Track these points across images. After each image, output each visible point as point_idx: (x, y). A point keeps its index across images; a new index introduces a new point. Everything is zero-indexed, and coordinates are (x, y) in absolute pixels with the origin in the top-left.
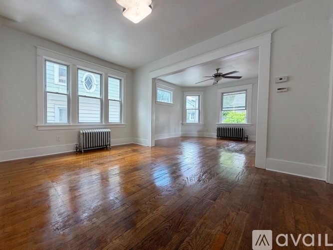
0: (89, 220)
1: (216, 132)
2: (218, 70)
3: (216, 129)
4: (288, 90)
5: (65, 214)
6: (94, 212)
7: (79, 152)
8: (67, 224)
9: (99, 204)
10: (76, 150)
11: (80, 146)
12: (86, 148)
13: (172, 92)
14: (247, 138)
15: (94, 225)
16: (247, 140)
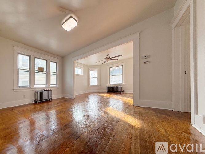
0: (53, 136)
1: (107, 89)
2: (108, 55)
3: (107, 87)
4: (149, 63)
5: (39, 133)
6: (54, 132)
7: (35, 103)
8: (42, 138)
9: (56, 128)
10: (34, 102)
11: (36, 100)
12: (39, 101)
13: (83, 69)
14: (124, 91)
15: (57, 138)
16: (124, 93)
